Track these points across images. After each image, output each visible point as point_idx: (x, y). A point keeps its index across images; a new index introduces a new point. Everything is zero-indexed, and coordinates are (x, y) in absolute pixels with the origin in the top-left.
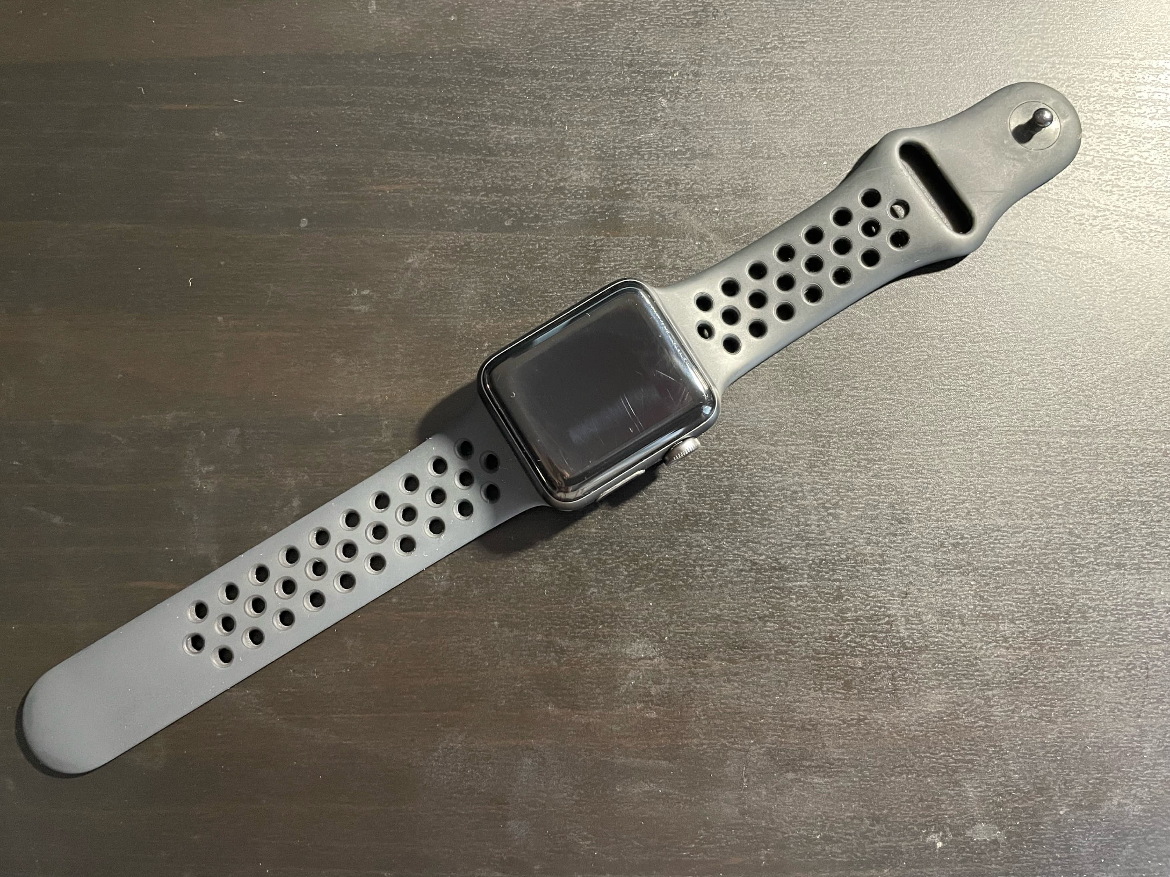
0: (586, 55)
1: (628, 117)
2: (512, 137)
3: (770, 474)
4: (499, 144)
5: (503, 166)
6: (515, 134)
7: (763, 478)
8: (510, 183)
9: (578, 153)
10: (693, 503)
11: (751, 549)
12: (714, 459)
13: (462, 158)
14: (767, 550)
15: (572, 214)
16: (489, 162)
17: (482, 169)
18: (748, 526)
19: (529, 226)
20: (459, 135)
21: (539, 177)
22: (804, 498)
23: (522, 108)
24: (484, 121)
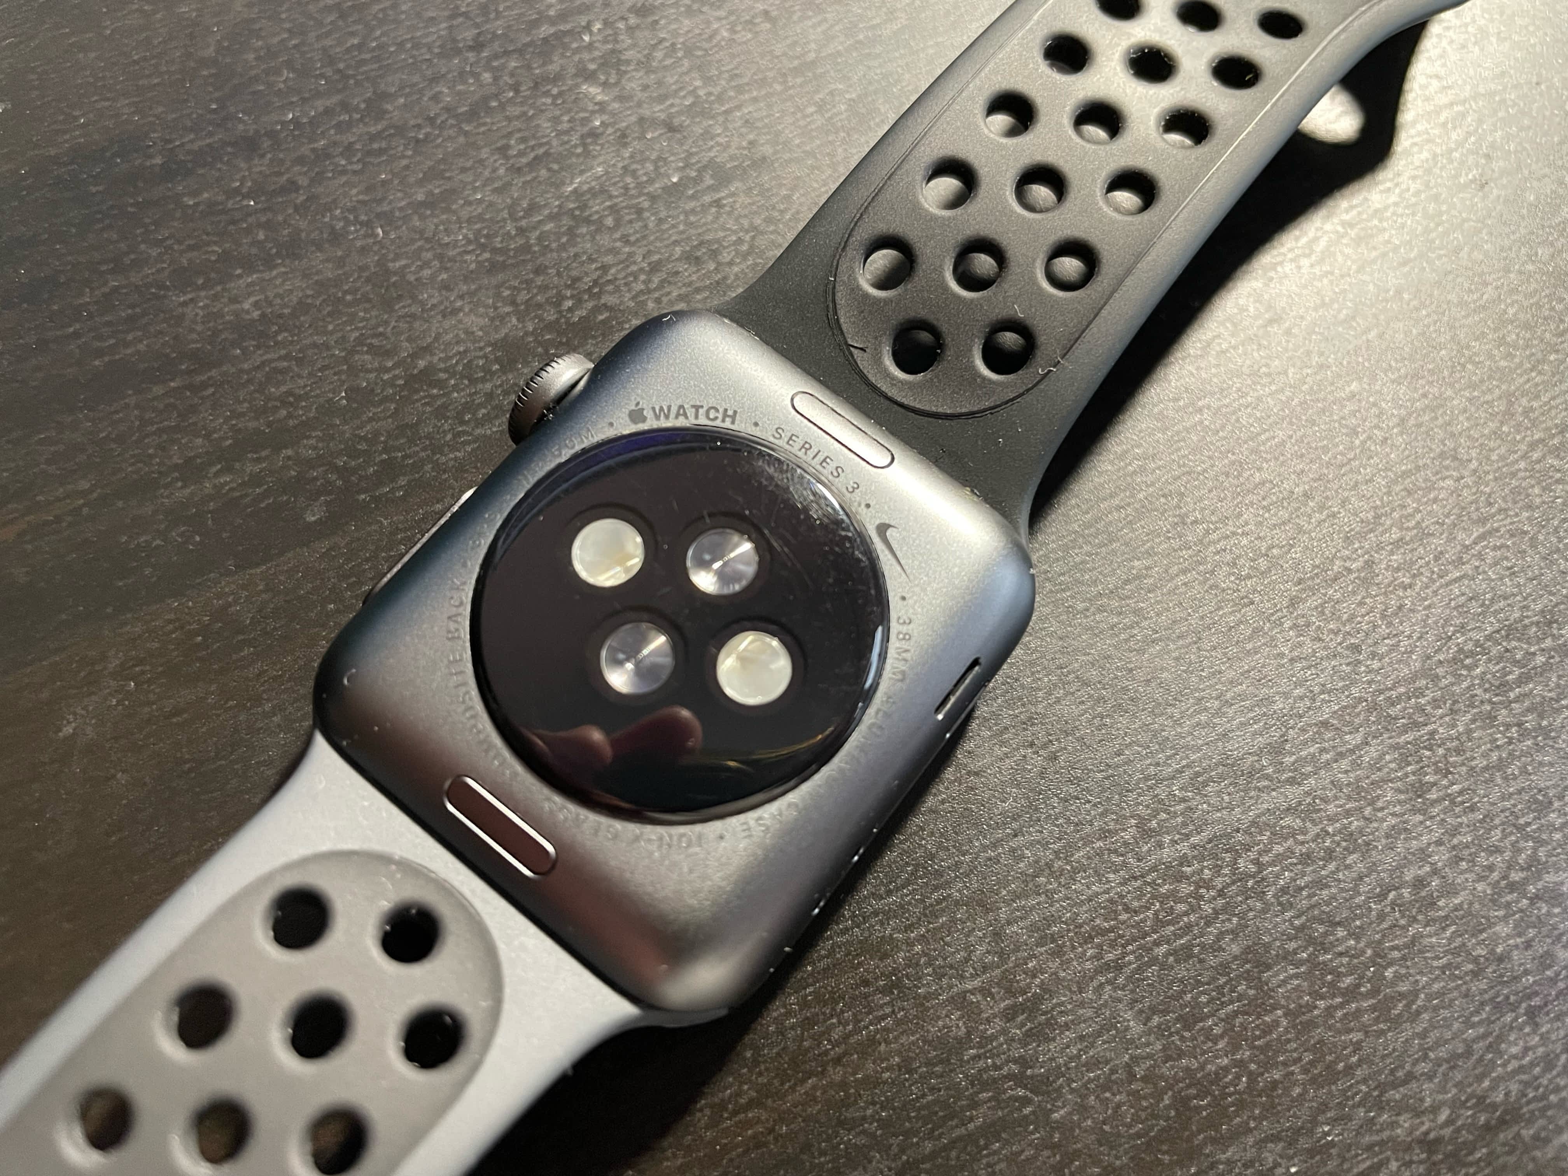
0: (363, 62)
1: (521, 154)
2: (246, 306)
3: (1332, 866)
4: (216, 333)
5: (250, 381)
6: (250, 295)
7: (1320, 884)
8: (284, 413)
9: (433, 277)
10: (1181, 1055)
11: (1400, 1108)
12: (1165, 897)
13: (127, 405)
14: (1443, 1090)
15: (479, 423)
16: (204, 386)
17: (193, 409)
18: (1357, 1047)
19: (376, 499)
20: (99, 353)
21: (354, 371)
22: (1449, 890)
23: (248, 231)
24: (156, 297)
